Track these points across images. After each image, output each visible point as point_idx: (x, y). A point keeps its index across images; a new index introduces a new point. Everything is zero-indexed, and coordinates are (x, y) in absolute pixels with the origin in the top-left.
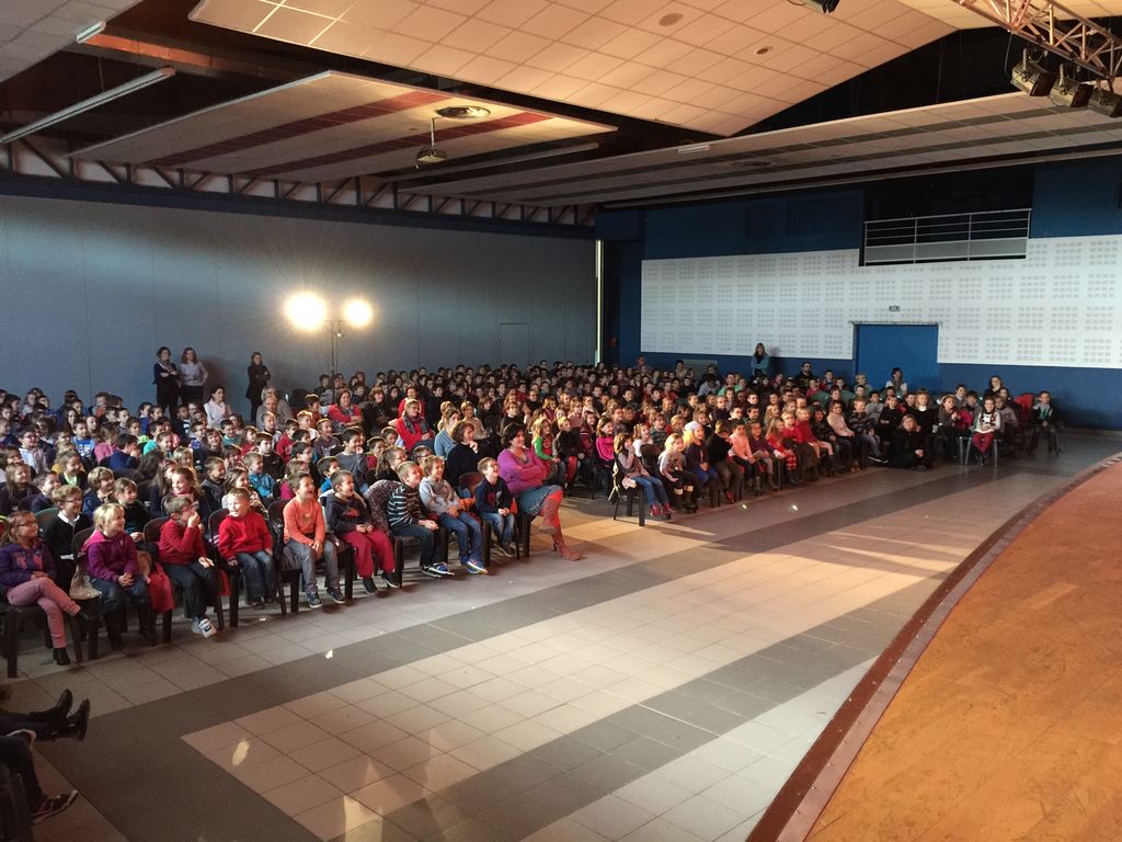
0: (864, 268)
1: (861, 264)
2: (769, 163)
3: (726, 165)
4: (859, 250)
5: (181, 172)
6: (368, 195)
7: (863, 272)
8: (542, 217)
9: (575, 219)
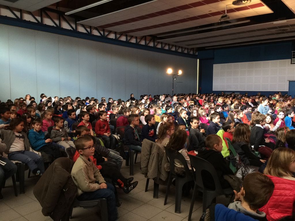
0: (292, 65)
1: (291, 64)
2: (288, 30)
3: (274, 31)
4: (291, 60)
5: (104, 31)
6: (147, 42)
7: (292, 66)
8: (186, 52)
9: (193, 53)
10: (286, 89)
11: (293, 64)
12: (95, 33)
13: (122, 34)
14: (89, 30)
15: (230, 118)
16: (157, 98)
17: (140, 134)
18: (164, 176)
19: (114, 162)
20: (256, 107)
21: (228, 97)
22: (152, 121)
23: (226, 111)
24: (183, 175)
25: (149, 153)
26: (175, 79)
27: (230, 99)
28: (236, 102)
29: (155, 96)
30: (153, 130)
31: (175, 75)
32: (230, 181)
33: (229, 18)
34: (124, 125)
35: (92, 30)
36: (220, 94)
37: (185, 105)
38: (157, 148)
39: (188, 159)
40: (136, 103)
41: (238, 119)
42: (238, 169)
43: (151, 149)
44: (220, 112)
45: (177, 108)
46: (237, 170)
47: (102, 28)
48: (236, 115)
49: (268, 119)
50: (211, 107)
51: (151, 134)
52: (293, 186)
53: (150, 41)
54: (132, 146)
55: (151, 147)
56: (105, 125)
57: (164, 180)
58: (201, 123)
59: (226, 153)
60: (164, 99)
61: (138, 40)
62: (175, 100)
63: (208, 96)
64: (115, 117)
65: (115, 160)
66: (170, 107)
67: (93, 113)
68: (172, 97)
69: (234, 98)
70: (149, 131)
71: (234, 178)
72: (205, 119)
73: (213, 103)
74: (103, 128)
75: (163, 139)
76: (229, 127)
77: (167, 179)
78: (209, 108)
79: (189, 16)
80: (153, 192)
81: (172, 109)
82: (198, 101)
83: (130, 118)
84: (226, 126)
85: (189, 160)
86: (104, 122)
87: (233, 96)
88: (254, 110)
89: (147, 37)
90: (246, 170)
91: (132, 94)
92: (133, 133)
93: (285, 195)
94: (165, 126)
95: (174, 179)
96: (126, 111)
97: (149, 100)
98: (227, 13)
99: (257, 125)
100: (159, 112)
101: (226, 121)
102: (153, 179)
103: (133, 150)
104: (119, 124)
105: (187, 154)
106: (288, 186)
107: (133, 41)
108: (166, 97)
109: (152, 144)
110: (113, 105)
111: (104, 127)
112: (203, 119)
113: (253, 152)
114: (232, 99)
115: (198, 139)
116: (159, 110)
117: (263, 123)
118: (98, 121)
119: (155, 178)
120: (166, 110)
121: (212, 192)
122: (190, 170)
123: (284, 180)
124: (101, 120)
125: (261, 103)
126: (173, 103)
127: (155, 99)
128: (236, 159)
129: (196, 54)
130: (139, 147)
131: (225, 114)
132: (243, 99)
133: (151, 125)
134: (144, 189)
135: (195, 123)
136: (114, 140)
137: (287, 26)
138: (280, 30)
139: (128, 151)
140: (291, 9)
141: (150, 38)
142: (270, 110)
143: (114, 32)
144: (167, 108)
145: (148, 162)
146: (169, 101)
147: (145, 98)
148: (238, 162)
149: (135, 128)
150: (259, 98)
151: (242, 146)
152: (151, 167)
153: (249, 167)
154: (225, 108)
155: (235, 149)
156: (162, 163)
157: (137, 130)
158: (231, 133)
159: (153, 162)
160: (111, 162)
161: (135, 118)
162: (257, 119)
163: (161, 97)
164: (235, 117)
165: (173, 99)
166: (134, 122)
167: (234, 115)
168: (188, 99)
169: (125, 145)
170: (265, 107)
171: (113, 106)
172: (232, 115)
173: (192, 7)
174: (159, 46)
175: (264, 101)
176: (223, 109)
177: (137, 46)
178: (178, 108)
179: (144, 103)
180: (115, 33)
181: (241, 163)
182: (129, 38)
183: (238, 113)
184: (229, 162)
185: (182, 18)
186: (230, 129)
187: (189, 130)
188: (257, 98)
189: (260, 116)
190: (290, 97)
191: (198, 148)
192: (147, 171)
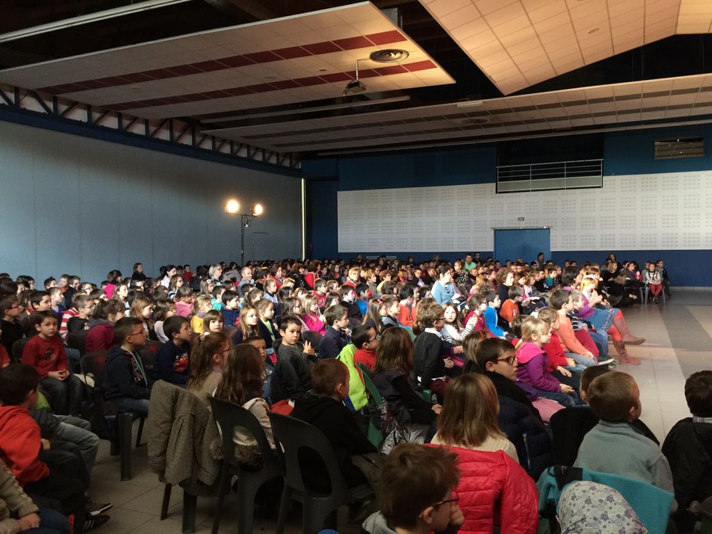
0: (498, 194)
1: (496, 192)
2: (486, 121)
3: (459, 121)
4: (495, 184)
5: (55, 101)
6: (177, 134)
7: (499, 197)
8: (273, 161)
9: (291, 163)
10: (490, 247)
11: (500, 193)
12: (31, 104)
13: (106, 111)
14: (12, 96)
15: (372, 317)
16: (203, 272)
17: (152, 367)
18: (208, 474)
19: (71, 450)
20: (430, 289)
21: (371, 265)
22: (183, 333)
23: (365, 299)
24: (256, 465)
25: (169, 417)
26: (247, 226)
27: (376, 272)
28: (388, 278)
29: (199, 268)
30: (186, 355)
31: (246, 215)
32: (365, 467)
33: (365, 89)
34: (107, 347)
35: (21, 97)
36: (354, 260)
37: (272, 288)
38: (189, 401)
39: (266, 423)
40: (146, 286)
41: (389, 316)
42: (385, 435)
43: (173, 406)
44: (350, 302)
45: (248, 296)
46: (385, 438)
47: (53, 93)
48: (384, 307)
49: (450, 314)
50: (331, 290)
51: (181, 365)
52: (490, 465)
53: (184, 131)
54: (127, 402)
55: (175, 400)
56: (53, 351)
57: (210, 484)
58: (308, 329)
59: (361, 400)
60: (220, 274)
61: (152, 129)
62: (247, 275)
63: (328, 264)
64: (83, 326)
65: (75, 445)
66: (235, 294)
67: (16, 320)
68: (240, 269)
69: (383, 268)
70: (174, 359)
71: (374, 461)
72: (318, 320)
73: (335, 282)
74: (46, 359)
75: (205, 377)
76: (366, 338)
77: (217, 481)
78: (328, 294)
79: (276, 78)
80: (181, 518)
81: (238, 300)
82: (303, 277)
83: (120, 329)
84: (359, 335)
85: (270, 426)
86: (48, 342)
87: (381, 262)
88: (424, 295)
89: (175, 122)
90: (402, 434)
91: (139, 264)
92: (131, 368)
93: (477, 489)
94: (207, 344)
95: (235, 478)
96: (114, 310)
97: (180, 279)
98: (359, 77)
99: (428, 330)
100: (205, 307)
101: (363, 324)
102: (181, 485)
103: (130, 411)
104: (92, 346)
105: (267, 410)
106: (483, 467)
107: (139, 129)
108: (225, 270)
109: (177, 392)
110: (78, 294)
111: (48, 356)
112: (312, 321)
113: (419, 391)
114: (380, 271)
115: (297, 372)
116: (205, 304)
117: (439, 325)
118: (32, 341)
119: (186, 479)
120: (225, 301)
121: (325, 498)
122: (273, 450)
123: (474, 453)
124: (41, 335)
125: (438, 278)
126: (241, 284)
127: (198, 275)
128: (380, 411)
129: (296, 167)
130: (145, 401)
131: (362, 307)
132: (403, 270)
133: (181, 343)
134: (159, 512)
135: (292, 331)
136: (78, 388)
137: (485, 113)
138: (472, 120)
139: (114, 416)
140: (490, 77)
141: (182, 124)
142: (457, 292)
143: (85, 104)
144: (225, 296)
145: (167, 441)
146: (234, 280)
147: (172, 273)
148: (385, 418)
149: (134, 353)
150: (436, 267)
151: (395, 379)
152: (174, 453)
153: (408, 428)
154: (362, 293)
155: (379, 387)
156: (204, 439)
157: (140, 359)
158: (372, 352)
159: (179, 441)
160: (64, 452)
161: (133, 326)
162: (426, 315)
163: (211, 270)
164: (382, 312)
165: (243, 274)
166: (132, 338)
167: (380, 308)
168: (279, 273)
169: (108, 399)
170: (446, 286)
171: (78, 298)
172: (376, 308)
173: (280, 59)
174: (207, 145)
175: (444, 274)
176: (359, 295)
177: (149, 142)
178: (251, 296)
179: (167, 286)
180: (89, 108)
181: (392, 420)
182: (126, 122)
183: (388, 304)
184: (368, 419)
185: (259, 83)
186: (369, 342)
187: (276, 349)
188: (433, 268)
189: (432, 308)
190: (498, 263)
191: (297, 392)
192: (164, 463)
